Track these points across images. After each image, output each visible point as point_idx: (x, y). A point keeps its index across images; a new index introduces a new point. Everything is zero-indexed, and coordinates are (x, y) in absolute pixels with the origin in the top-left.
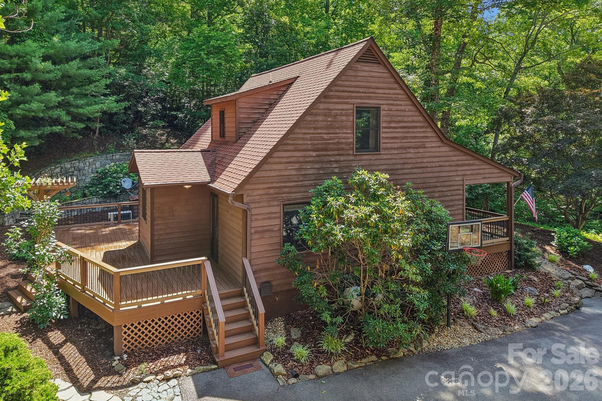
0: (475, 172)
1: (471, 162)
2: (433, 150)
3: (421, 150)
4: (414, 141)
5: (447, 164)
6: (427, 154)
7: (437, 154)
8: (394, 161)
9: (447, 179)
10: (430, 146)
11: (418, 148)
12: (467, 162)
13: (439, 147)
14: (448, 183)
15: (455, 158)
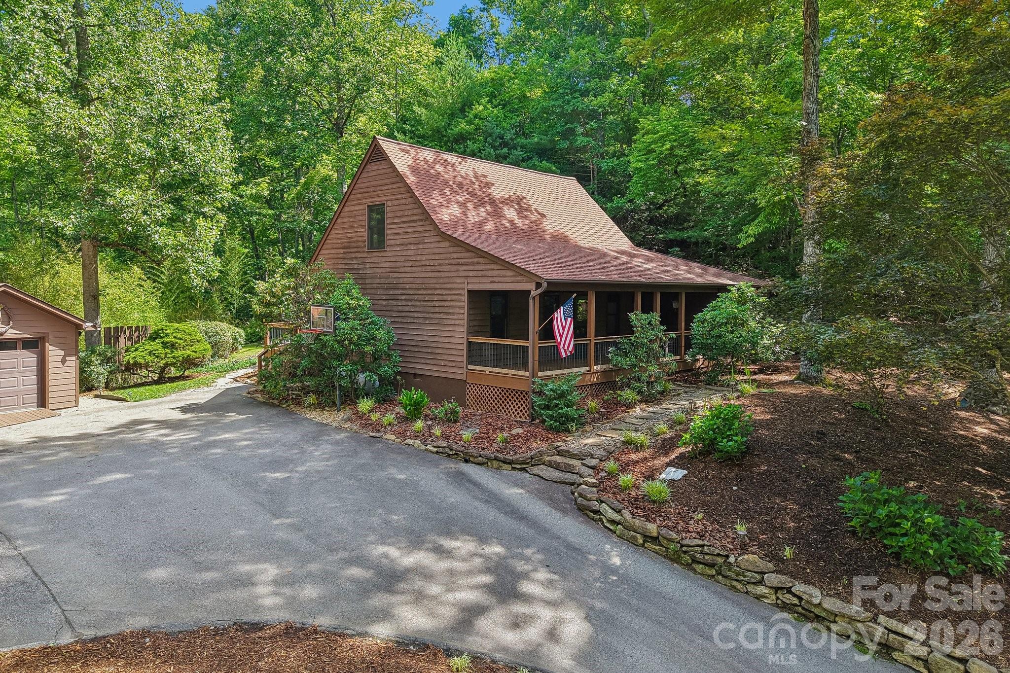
0: (480, 273)
1: (475, 260)
2: (432, 246)
3: (420, 246)
4: (414, 236)
5: (447, 262)
6: (427, 251)
7: (436, 251)
8: (397, 258)
9: (446, 280)
10: (429, 241)
11: (417, 244)
12: (470, 260)
13: (439, 242)
14: (449, 286)
15: (455, 256)
